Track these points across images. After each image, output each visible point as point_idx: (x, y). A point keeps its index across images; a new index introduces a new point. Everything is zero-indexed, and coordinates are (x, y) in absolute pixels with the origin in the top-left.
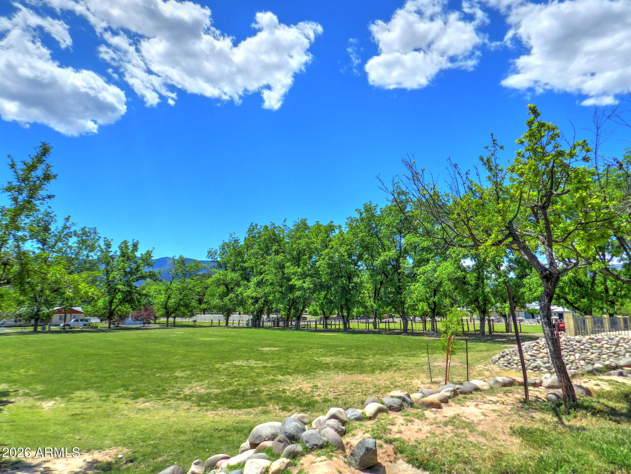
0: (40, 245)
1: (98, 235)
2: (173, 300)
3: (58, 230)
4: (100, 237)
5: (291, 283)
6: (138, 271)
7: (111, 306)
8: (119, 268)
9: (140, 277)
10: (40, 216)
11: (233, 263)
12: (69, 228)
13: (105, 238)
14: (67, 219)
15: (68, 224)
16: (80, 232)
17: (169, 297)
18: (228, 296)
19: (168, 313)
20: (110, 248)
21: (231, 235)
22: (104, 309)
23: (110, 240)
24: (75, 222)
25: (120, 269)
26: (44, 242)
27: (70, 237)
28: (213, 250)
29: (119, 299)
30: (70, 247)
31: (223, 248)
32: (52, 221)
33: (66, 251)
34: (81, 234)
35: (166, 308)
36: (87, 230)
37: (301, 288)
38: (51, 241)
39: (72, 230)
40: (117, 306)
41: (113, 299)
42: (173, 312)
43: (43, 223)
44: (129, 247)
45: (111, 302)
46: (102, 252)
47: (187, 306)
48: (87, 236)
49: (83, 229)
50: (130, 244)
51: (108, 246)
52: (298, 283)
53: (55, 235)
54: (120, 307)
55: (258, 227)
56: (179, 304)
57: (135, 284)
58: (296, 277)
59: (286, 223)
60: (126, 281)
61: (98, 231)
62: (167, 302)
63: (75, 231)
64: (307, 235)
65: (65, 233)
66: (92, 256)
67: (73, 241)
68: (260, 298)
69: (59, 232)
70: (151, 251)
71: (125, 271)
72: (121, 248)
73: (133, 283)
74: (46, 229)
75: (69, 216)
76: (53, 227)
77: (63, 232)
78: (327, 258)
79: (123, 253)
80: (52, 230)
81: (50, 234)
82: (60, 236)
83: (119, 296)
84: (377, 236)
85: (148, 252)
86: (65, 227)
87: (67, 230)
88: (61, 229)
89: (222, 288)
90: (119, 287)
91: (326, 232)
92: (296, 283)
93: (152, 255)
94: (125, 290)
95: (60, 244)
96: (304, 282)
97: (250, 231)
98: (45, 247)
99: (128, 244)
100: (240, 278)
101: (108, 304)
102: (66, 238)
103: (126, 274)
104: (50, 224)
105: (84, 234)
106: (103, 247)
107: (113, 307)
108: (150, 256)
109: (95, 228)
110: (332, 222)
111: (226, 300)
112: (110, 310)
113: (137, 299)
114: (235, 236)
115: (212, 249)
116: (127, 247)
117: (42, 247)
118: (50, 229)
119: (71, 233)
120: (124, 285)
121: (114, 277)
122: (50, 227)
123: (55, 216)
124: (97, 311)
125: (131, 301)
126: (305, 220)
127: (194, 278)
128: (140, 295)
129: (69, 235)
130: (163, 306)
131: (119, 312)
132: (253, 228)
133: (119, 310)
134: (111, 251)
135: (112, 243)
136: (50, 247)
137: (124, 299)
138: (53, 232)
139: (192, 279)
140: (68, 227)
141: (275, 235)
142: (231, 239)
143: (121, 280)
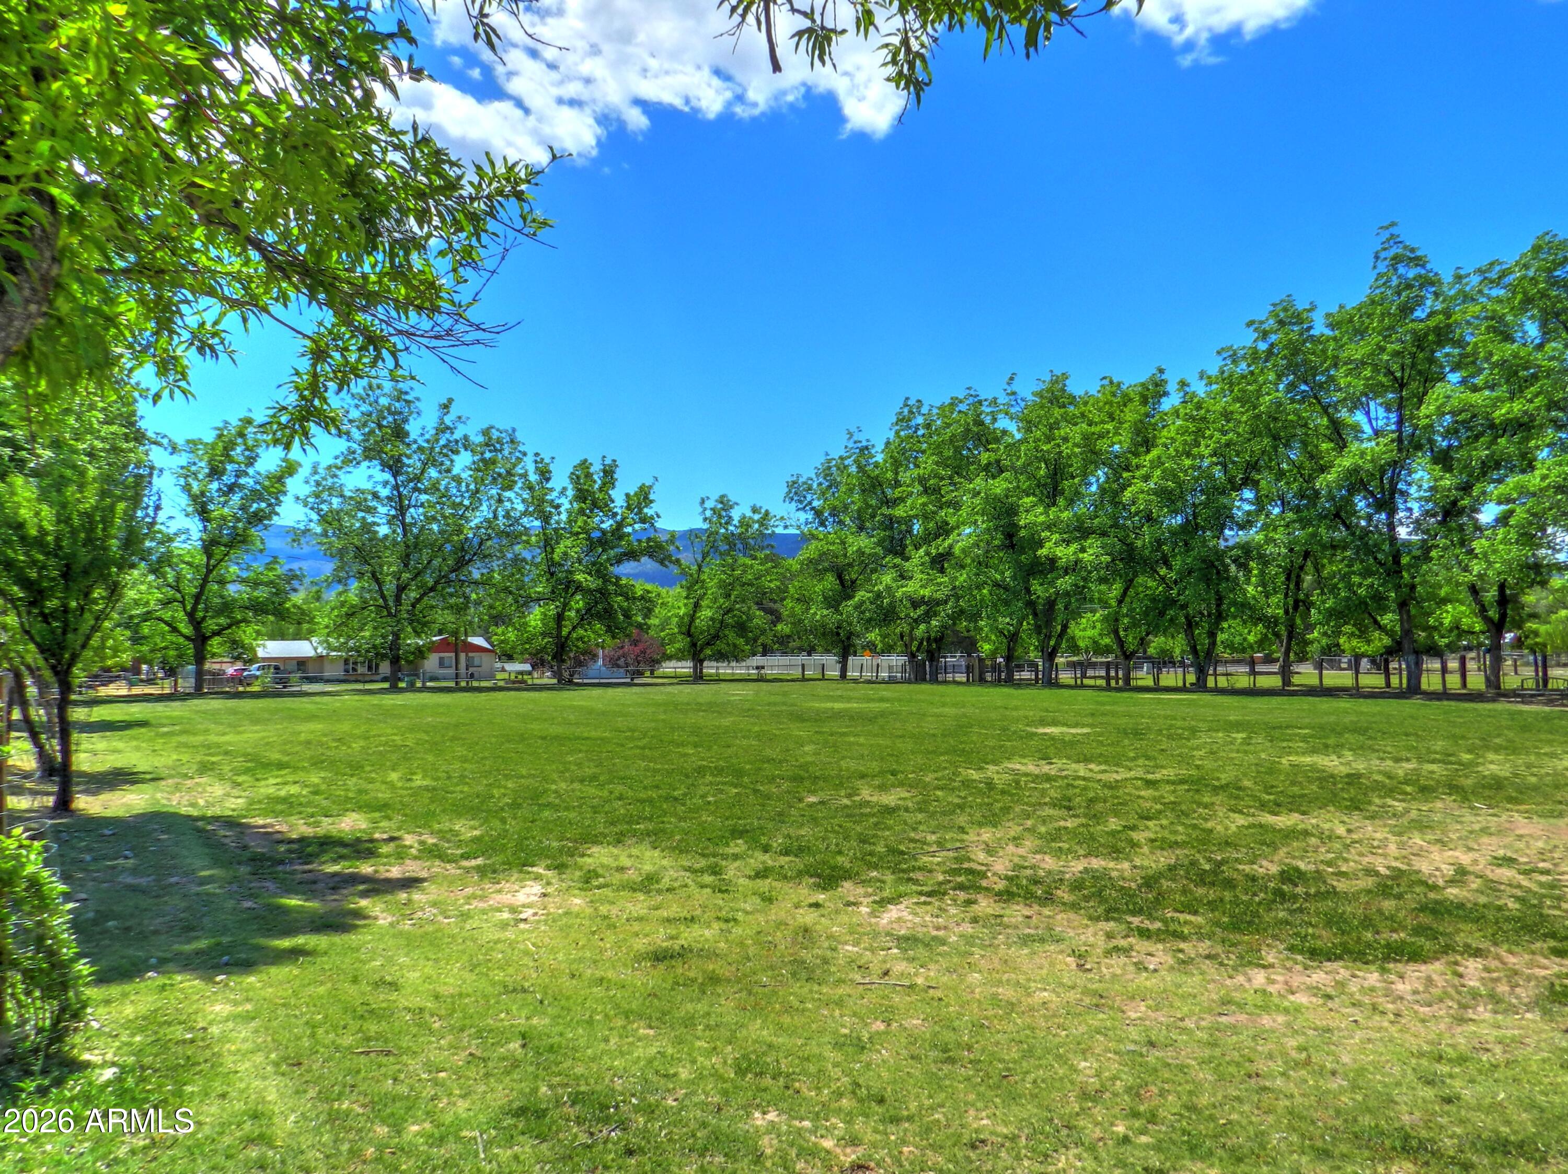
0: (387, 476)
1: (521, 448)
2: (706, 613)
3: (427, 436)
4: (525, 454)
5: (1042, 552)
6: (621, 538)
7: (559, 627)
8: (576, 529)
9: (625, 554)
10: (384, 401)
11: (859, 511)
12: (451, 430)
13: (537, 454)
14: (446, 407)
15: (448, 420)
16: (480, 439)
17: (697, 606)
18: (853, 597)
19: (694, 645)
20: (548, 480)
21: (851, 435)
22: (544, 635)
23: (547, 460)
24: (465, 415)
25: (578, 534)
26: (394, 466)
27: (457, 452)
28: (801, 480)
29: (578, 611)
30: (458, 480)
31: (826, 472)
32: (411, 413)
33: (447, 489)
34: (480, 445)
35: (689, 634)
36: (495, 434)
37: (1074, 567)
38: (413, 463)
39: (458, 435)
40: (574, 628)
41: (564, 610)
42: (708, 644)
43: (390, 419)
44: (595, 477)
45: (560, 618)
46: (531, 488)
47: (742, 628)
48: (496, 450)
49: (486, 432)
50: (596, 468)
51: (545, 474)
52: (1065, 553)
53: (421, 449)
54: (581, 632)
55: (925, 410)
56: (722, 622)
57: (615, 570)
58: (1056, 537)
59: (1015, 387)
60: (594, 564)
61: (519, 436)
62: (692, 618)
63: (466, 437)
64: (1083, 415)
65: (442, 442)
66: (509, 500)
67: (463, 462)
68: (938, 603)
69: (428, 441)
70: (650, 487)
71: (589, 539)
72: (575, 479)
73: (611, 569)
74: (399, 433)
75: (450, 401)
76: (413, 428)
77: (437, 441)
78: (1158, 472)
79: (579, 490)
80: (413, 436)
81: (409, 445)
82: (432, 449)
83: (578, 602)
84: (1319, 402)
85: (641, 488)
86: (442, 429)
87: (447, 435)
88: (433, 432)
89: (830, 580)
90: (580, 577)
91: (1144, 401)
92: (1060, 551)
93: (652, 497)
94: (593, 586)
95: (433, 473)
96: (1083, 550)
97: (903, 420)
98: (401, 478)
99: (592, 470)
100: (879, 551)
101: (552, 624)
102: (446, 455)
103: (592, 545)
104: (405, 421)
105: (487, 445)
106: (533, 477)
107: (565, 632)
108: (646, 498)
109: (514, 430)
110: (1161, 371)
111: (848, 606)
112: (559, 636)
113: (621, 608)
114: (862, 437)
115: (798, 476)
116: (589, 476)
117: (392, 480)
118: (407, 434)
119: (457, 442)
120: (590, 574)
121: (565, 554)
122: (407, 427)
123: (418, 399)
124: (529, 641)
125: (607, 615)
126: (1065, 376)
127: (758, 554)
128: (627, 599)
129: (452, 449)
130: (684, 629)
131: (580, 644)
132: (911, 412)
133: (581, 639)
134: (552, 490)
135: (552, 467)
136: (411, 480)
137: (588, 610)
138: (415, 442)
139: (755, 558)
140: (448, 428)
141: (981, 423)
142: (851, 445)
143: (580, 561)
